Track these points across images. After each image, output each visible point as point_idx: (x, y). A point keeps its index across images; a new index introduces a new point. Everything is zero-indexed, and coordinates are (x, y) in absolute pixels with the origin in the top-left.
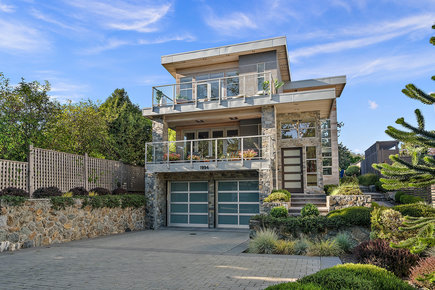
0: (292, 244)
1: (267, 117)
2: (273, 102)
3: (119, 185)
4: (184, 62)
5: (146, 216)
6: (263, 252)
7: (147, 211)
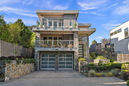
0: (101, 74)
1: (76, 35)
2: (78, 30)
3: (22, 55)
4: (45, 13)
5: (35, 66)
6: (93, 77)
7: (35, 64)
